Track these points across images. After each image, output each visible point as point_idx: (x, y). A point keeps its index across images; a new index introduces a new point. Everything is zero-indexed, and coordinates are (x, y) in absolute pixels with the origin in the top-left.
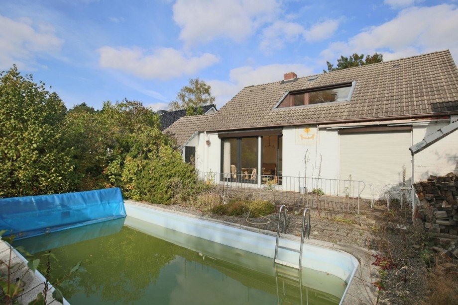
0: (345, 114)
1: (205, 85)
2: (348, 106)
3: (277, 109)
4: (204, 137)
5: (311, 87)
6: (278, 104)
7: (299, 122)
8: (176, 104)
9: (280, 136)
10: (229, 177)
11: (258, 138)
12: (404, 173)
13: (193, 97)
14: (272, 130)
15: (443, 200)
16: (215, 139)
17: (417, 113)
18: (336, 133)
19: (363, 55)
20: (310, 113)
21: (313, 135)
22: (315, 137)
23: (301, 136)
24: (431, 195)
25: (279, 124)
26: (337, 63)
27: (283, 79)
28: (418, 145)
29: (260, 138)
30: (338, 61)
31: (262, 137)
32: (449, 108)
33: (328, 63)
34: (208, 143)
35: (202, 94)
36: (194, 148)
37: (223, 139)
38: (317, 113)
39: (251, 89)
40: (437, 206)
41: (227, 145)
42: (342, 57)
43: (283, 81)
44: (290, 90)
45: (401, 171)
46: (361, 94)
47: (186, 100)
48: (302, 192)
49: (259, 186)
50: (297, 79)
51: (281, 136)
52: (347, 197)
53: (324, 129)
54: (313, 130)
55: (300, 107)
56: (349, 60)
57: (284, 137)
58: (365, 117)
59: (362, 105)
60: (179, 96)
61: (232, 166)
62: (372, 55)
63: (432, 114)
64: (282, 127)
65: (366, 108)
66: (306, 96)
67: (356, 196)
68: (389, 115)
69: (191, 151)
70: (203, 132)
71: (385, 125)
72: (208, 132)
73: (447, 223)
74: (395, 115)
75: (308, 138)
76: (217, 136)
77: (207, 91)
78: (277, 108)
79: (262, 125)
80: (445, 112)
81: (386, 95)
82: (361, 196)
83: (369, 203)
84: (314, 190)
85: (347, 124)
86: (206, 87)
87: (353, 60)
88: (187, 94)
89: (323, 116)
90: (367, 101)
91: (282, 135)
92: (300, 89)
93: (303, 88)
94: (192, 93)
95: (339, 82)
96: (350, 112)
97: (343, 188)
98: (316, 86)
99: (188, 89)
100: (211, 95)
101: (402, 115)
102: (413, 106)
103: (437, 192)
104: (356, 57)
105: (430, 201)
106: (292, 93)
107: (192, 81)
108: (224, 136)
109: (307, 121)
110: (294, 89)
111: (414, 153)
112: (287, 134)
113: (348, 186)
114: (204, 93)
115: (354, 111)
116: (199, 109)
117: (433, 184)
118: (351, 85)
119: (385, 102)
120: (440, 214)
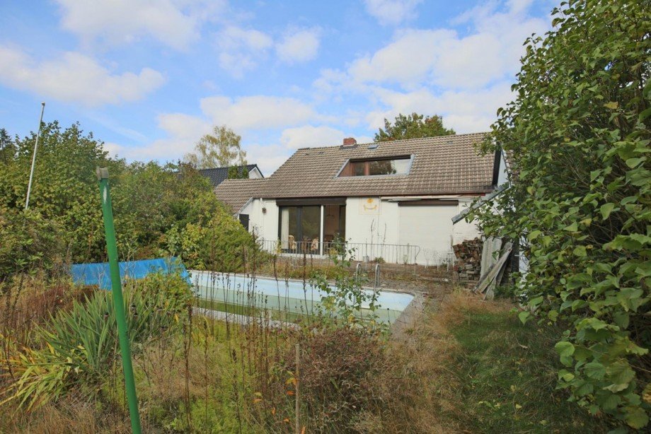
0: (404, 187)
1: (233, 135)
2: (407, 180)
3: (339, 178)
4: (259, 205)
5: (372, 156)
6: (339, 172)
7: (362, 193)
8: (193, 156)
9: (343, 207)
10: (287, 248)
11: (320, 207)
12: (452, 242)
13: (217, 149)
14: (335, 199)
15: (470, 257)
16: (272, 207)
17: (461, 190)
18: (397, 204)
19: (422, 116)
20: (373, 184)
21: (376, 206)
22: (378, 208)
23: (364, 206)
24: (464, 254)
25: (342, 193)
26: (395, 121)
27: (342, 144)
28: (456, 217)
29: (322, 208)
30: (396, 118)
31: (324, 207)
32: (485, 187)
33: (385, 120)
34: (264, 211)
35: (229, 146)
36: (247, 216)
37: (281, 207)
38: (379, 184)
39: (307, 152)
40: (467, 261)
41: (286, 214)
42: (400, 115)
43: (342, 146)
44: (350, 158)
45: (450, 240)
46: (418, 169)
47: (208, 152)
48: (365, 261)
49: (321, 256)
50: (356, 146)
52: (405, 264)
53: (386, 200)
54: (376, 201)
55: (362, 178)
56: (407, 119)
57: (347, 207)
58: (421, 191)
59: (419, 179)
60: (197, 146)
61: (291, 236)
62: (431, 116)
63: (469, 190)
64: (346, 197)
65: (422, 183)
66: (367, 166)
67: (413, 262)
68: (441, 191)
69: (245, 219)
70: (259, 199)
71: (437, 199)
72: (264, 199)
73: (473, 272)
74: (445, 190)
75: (372, 209)
76: (275, 203)
77: (236, 143)
78: (339, 176)
79: (325, 194)
80: (481, 191)
81: (440, 172)
82: (417, 262)
84: (376, 259)
85: (406, 197)
86: (235, 138)
87: (412, 120)
88: (209, 145)
89: (385, 188)
90: (423, 176)
91: (345, 206)
92: (360, 157)
93: (363, 157)
94: (216, 144)
95: (399, 154)
96: (409, 185)
97: (402, 256)
98: (377, 156)
99: (211, 138)
100: (241, 148)
101: (451, 191)
102: (459, 183)
103: (467, 251)
104: (415, 117)
105: (463, 258)
106: (352, 161)
107: (216, 129)
108: (283, 204)
109: (370, 192)
110: (355, 157)
111: (454, 223)
112: (350, 203)
113: (406, 253)
114: (232, 146)
115: (412, 185)
116: (243, 171)
117: (465, 246)
118: (410, 158)
119: (438, 178)
120: (469, 266)
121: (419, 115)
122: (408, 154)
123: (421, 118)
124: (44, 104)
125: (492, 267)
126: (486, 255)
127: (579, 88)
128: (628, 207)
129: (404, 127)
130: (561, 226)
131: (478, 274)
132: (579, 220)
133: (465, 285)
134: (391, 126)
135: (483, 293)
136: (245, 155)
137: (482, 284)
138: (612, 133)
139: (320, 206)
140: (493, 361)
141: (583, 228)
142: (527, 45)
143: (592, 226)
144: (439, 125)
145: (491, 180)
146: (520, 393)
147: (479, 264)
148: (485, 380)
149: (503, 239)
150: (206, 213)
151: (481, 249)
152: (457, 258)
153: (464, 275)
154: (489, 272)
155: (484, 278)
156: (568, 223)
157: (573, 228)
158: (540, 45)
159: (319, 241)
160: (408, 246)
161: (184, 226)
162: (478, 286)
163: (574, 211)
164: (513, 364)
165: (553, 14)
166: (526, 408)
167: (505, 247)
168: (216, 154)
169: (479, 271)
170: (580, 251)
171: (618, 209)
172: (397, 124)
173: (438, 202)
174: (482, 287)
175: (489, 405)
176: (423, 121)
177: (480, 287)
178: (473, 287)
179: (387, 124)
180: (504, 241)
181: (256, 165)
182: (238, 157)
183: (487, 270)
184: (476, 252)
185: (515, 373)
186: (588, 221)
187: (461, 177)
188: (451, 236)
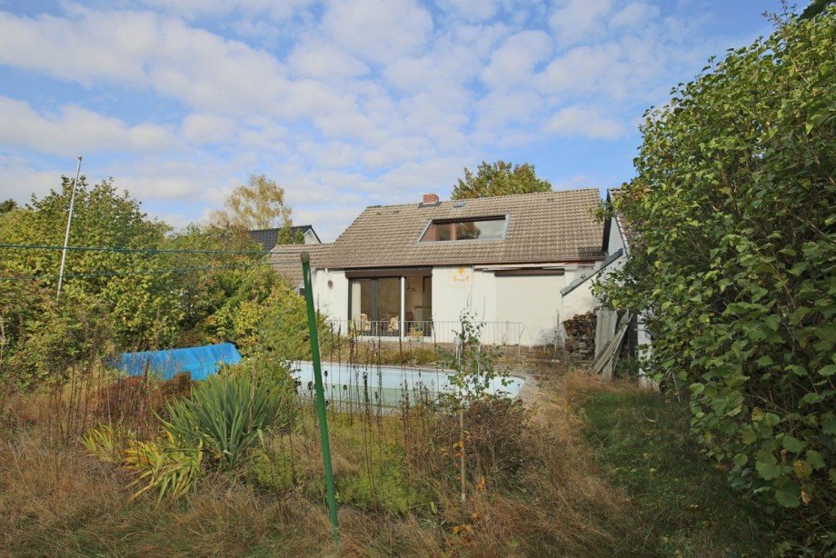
0: (501, 254)
1: (275, 187)
2: (503, 245)
3: (421, 243)
4: (323, 277)
6: (421, 236)
7: (452, 261)
8: (223, 215)
9: (428, 278)
10: (360, 329)
11: (401, 279)
12: (558, 317)
13: (252, 204)
14: (420, 269)
15: (583, 334)
16: (340, 279)
17: (567, 257)
18: (493, 274)
19: (510, 164)
20: (463, 251)
21: (468, 277)
22: (470, 278)
23: (454, 277)
24: (575, 330)
25: (427, 262)
26: (477, 171)
27: (421, 201)
28: (565, 289)
29: (403, 279)
30: (479, 167)
31: (405, 278)
32: (594, 253)
33: (466, 169)
34: (330, 284)
35: (269, 200)
37: (351, 279)
38: (471, 251)
39: (378, 210)
40: (580, 338)
41: (357, 287)
43: (421, 204)
44: (433, 218)
45: (555, 316)
46: (516, 232)
47: (242, 208)
49: (402, 338)
50: (438, 204)
51: (430, 277)
52: (505, 345)
53: (480, 270)
54: (468, 271)
56: (492, 168)
57: (434, 279)
58: (521, 259)
59: (518, 244)
60: (228, 201)
61: (363, 314)
63: (577, 258)
64: (432, 267)
65: (521, 249)
66: (453, 227)
68: (544, 258)
70: (323, 269)
72: (330, 270)
73: (586, 351)
74: (549, 258)
75: (463, 280)
76: (344, 275)
77: (278, 197)
78: (421, 241)
79: (406, 263)
80: (590, 258)
81: (541, 235)
83: (525, 349)
85: (503, 266)
86: (277, 191)
87: (498, 169)
88: (243, 200)
89: (478, 255)
90: (523, 240)
92: (444, 217)
93: (449, 217)
94: (253, 198)
95: (491, 214)
96: (506, 252)
97: (500, 335)
98: (465, 216)
99: (246, 190)
100: (284, 203)
101: (556, 259)
102: (564, 249)
103: (580, 327)
104: (502, 166)
105: (575, 335)
106: (436, 222)
107: (253, 178)
108: (353, 275)
109: (460, 261)
110: (439, 218)
111: (563, 295)
112: (437, 274)
113: (504, 332)
114: (273, 200)
115: (510, 251)
116: (297, 234)
117: (577, 321)
118: (504, 219)
119: (540, 243)
120: (582, 345)
121: (506, 164)
122: (502, 214)
123: (509, 167)
124: (80, 159)
125: (608, 345)
126: (601, 330)
127: (699, 174)
128: (739, 281)
129: (489, 178)
130: (687, 298)
131: (592, 353)
132: (702, 292)
133: (577, 365)
134: (473, 177)
135: (599, 373)
136: (289, 212)
137: (597, 364)
138: (726, 217)
139: (400, 277)
140: (623, 434)
141: (706, 299)
142: (646, 117)
143: (713, 297)
144: (530, 176)
145: (601, 245)
146: (653, 458)
147: (593, 341)
148: (619, 451)
149: (618, 313)
150: (262, 288)
151: (594, 324)
152: (568, 335)
153: (577, 355)
154: (605, 350)
155: (599, 358)
156: (693, 295)
157: (697, 299)
158: (658, 118)
159: (400, 319)
160: (507, 322)
161: (237, 304)
162: (593, 367)
163: (697, 284)
164: (643, 435)
165: (672, 93)
166: (660, 470)
167: (622, 321)
168: (251, 211)
169: (593, 350)
170: (705, 319)
171: (732, 283)
172: (480, 174)
173: (541, 272)
174: (598, 367)
175: (626, 470)
176: (512, 171)
177: (595, 368)
178: (587, 368)
179: (468, 175)
180: (620, 314)
181: (310, 227)
182: (281, 216)
183: (602, 348)
184: (588, 329)
185: (645, 443)
186: (709, 292)
187: (566, 242)
188: (558, 311)
